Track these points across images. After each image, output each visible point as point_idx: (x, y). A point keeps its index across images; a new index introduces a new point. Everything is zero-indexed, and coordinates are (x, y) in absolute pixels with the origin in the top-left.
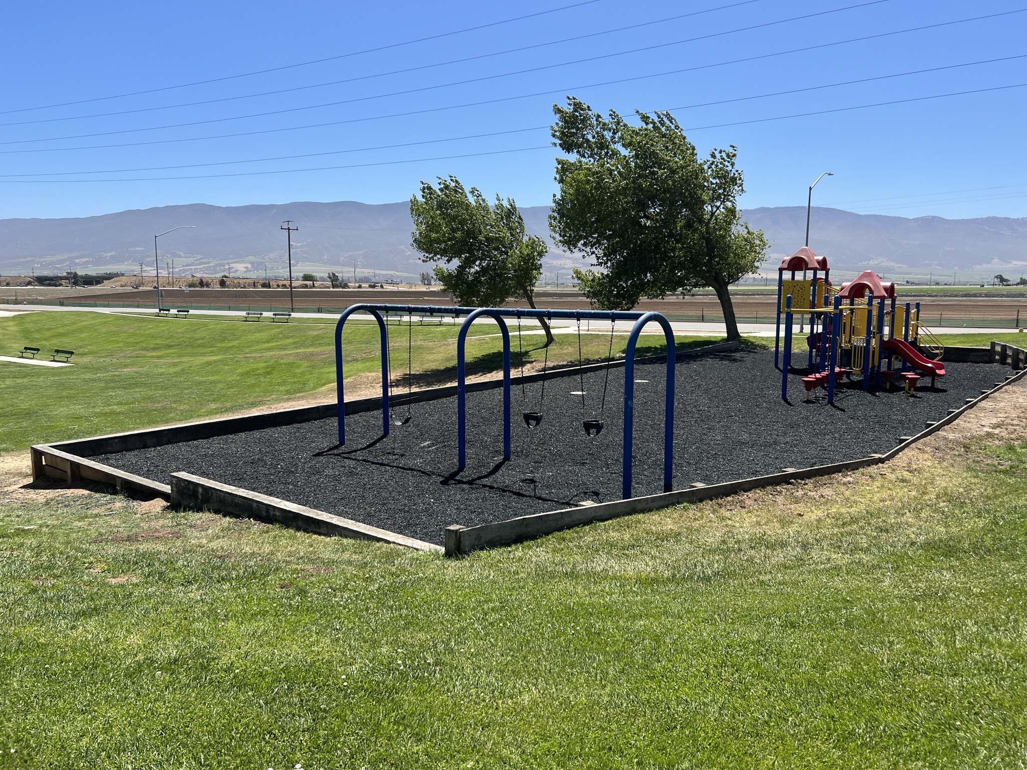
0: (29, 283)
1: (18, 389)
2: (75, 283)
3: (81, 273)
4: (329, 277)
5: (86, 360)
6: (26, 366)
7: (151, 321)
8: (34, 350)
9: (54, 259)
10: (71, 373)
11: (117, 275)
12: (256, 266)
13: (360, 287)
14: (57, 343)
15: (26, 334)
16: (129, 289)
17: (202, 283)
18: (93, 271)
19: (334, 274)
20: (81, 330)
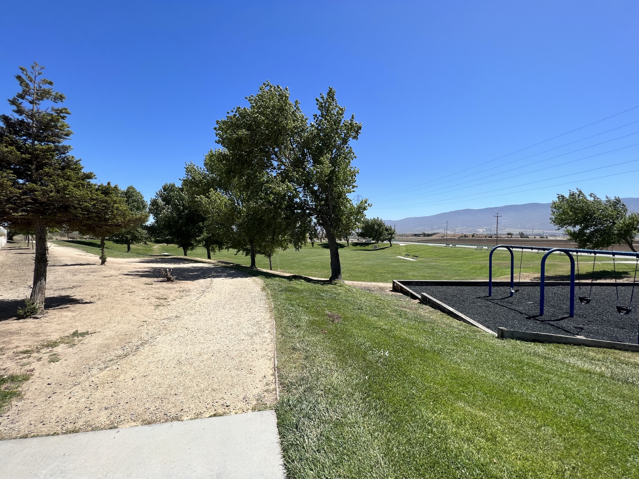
0: (412, 236)
1: (402, 266)
2: (425, 236)
3: (426, 233)
4: (520, 234)
5: (421, 259)
6: (405, 260)
7: (443, 248)
8: (408, 255)
9: (420, 229)
10: (416, 263)
11: (437, 233)
12: (487, 230)
13: (535, 238)
14: (414, 254)
15: (407, 250)
16: (440, 238)
17: (465, 236)
18: (430, 232)
19: (522, 233)
20: (422, 250)
